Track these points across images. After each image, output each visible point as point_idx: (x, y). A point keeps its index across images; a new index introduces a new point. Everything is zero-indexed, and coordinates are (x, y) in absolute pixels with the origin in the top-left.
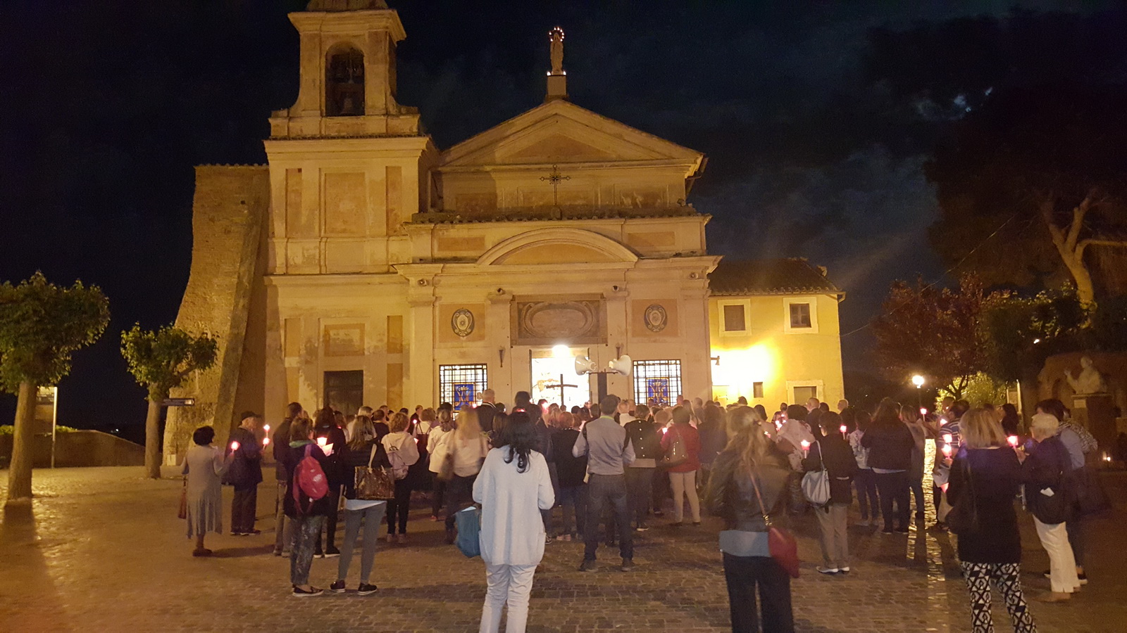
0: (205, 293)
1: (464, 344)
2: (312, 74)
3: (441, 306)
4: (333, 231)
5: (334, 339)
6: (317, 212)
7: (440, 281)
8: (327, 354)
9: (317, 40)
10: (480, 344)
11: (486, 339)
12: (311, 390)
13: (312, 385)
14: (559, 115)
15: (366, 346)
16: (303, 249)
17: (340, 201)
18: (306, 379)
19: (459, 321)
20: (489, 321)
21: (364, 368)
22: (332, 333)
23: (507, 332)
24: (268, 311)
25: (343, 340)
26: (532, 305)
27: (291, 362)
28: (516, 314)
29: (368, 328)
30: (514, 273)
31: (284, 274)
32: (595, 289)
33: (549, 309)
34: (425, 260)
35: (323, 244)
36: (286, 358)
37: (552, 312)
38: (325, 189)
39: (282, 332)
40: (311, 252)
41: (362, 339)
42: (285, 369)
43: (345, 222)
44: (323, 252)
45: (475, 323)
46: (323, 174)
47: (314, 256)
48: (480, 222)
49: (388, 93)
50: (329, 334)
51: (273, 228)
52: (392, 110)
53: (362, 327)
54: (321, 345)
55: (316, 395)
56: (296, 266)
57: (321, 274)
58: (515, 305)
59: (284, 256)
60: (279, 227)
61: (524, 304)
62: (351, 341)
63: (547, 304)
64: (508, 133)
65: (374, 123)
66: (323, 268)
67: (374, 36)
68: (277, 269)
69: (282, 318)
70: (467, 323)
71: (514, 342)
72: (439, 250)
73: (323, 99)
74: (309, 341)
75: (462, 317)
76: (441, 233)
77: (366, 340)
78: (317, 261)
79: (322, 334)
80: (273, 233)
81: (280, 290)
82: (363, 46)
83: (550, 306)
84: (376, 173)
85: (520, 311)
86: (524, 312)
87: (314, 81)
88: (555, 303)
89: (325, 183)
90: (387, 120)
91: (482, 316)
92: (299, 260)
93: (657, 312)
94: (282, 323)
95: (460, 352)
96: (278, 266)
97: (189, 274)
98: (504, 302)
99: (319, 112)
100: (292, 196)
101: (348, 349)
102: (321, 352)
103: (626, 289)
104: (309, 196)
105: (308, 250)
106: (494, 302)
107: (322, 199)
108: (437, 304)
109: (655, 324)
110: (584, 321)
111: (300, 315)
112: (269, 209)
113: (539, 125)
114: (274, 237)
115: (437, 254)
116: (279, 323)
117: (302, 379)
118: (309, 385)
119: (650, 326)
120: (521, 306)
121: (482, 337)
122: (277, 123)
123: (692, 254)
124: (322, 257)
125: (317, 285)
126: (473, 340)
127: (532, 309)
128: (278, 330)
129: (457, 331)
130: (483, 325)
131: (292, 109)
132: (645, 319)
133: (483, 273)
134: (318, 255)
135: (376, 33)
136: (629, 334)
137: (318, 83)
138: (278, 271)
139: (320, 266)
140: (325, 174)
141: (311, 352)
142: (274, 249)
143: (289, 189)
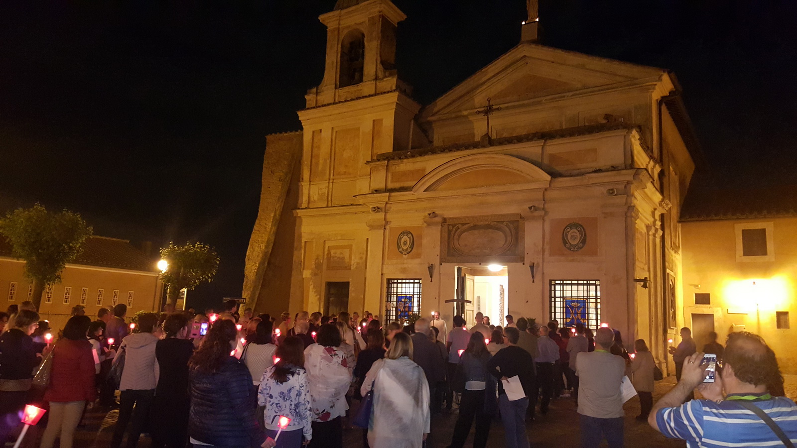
0: (266, 224)
1: (405, 261)
2: (332, 58)
3: (391, 229)
4: (339, 174)
5: (333, 257)
6: (328, 161)
7: (391, 207)
8: (328, 268)
9: (336, 33)
10: (417, 261)
11: (422, 257)
12: (316, 295)
13: (318, 293)
14: (528, 57)
15: (352, 262)
16: (319, 189)
17: (344, 151)
18: (314, 287)
19: (402, 241)
20: (425, 241)
21: (350, 280)
22: (332, 252)
23: (438, 250)
24: (296, 235)
25: (339, 258)
26: (460, 226)
27: (307, 274)
28: (446, 235)
29: (354, 247)
30: (445, 198)
31: (306, 208)
32: (513, 209)
33: (474, 229)
34: (381, 190)
35: (331, 184)
36: (304, 271)
37: (476, 232)
38: (335, 143)
39: (303, 251)
40: (324, 190)
41: (350, 258)
42: (303, 278)
43: (346, 166)
44: (330, 190)
45: (415, 243)
46: (335, 131)
47: (324, 193)
48: (421, 155)
49: (379, 62)
50: (330, 253)
51: (303, 176)
52: (380, 75)
53: (350, 247)
54: (325, 261)
55: (320, 299)
56: (315, 201)
57: (327, 207)
58: (446, 227)
59: (307, 195)
60: (306, 174)
61: (454, 226)
62: (343, 258)
63: (472, 225)
64: (484, 79)
65: (367, 87)
66: (330, 203)
67: (372, 20)
68: (303, 204)
69: (303, 240)
70: (408, 243)
71: (444, 260)
72: (392, 182)
73: (338, 76)
74: (317, 258)
75: (405, 238)
76: (393, 167)
77: (353, 258)
78: (326, 198)
79: (326, 253)
80: (303, 179)
81: (304, 220)
82: (364, 29)
83: (475, 227)
84: (367, 126)
85: (449, 232)
86: (453, 233)
87: (333, 62)
88: (480, 224)
89: (335, 139)
90: (376, 84)
91: (420, 237)
92: (316, 198)
93: (576, 231)
94: (303, 244)
95: (402, 268)
96: (304, 202)
97: (258, 211)
98: (436, 224)
99: (334, 85)
100: (315, 150)
101: (341, 265)
102: (324, 267)
103: (543, 209)
104: (325, 149)
105: (321, 189)
106: (429, 225)
107: (333, 150)
108: (387, 227)
109: (573, 243)
110: (504, 241)
111: (313, 239)
112: (302, 161)
113: (510, 70)
114: (303, 181)
115: (390, 185)
116: (301, 245)
117: (311, 287)
118: (315, 292)
119: (567, 245)
120: (451, 227)
121: (418, 256)
122: (310, 98)
123: (614, 168)
124: (330, 194)
125: (325, 215)
126: (413, 258)
127: (459, 230)
128: (301, 248)
129: (401, 250)
130: (420, 245)
131: (320, 87)
132: (563, 239)
133: (419, 200)
134: (327, 192)
135: (373, 18)
136: (547, 253)
137: (335, 64)
138: (304, 206)
139: (328, 201)
140: (336, 131)
141: (318, 266)
142: (302, 190)
143: (314, 146)
